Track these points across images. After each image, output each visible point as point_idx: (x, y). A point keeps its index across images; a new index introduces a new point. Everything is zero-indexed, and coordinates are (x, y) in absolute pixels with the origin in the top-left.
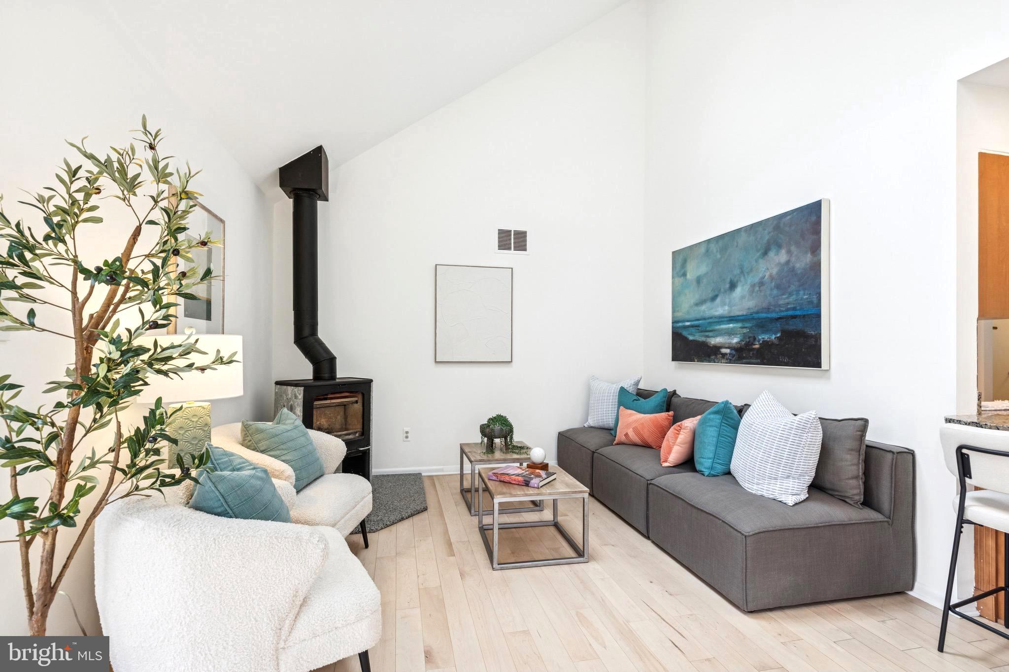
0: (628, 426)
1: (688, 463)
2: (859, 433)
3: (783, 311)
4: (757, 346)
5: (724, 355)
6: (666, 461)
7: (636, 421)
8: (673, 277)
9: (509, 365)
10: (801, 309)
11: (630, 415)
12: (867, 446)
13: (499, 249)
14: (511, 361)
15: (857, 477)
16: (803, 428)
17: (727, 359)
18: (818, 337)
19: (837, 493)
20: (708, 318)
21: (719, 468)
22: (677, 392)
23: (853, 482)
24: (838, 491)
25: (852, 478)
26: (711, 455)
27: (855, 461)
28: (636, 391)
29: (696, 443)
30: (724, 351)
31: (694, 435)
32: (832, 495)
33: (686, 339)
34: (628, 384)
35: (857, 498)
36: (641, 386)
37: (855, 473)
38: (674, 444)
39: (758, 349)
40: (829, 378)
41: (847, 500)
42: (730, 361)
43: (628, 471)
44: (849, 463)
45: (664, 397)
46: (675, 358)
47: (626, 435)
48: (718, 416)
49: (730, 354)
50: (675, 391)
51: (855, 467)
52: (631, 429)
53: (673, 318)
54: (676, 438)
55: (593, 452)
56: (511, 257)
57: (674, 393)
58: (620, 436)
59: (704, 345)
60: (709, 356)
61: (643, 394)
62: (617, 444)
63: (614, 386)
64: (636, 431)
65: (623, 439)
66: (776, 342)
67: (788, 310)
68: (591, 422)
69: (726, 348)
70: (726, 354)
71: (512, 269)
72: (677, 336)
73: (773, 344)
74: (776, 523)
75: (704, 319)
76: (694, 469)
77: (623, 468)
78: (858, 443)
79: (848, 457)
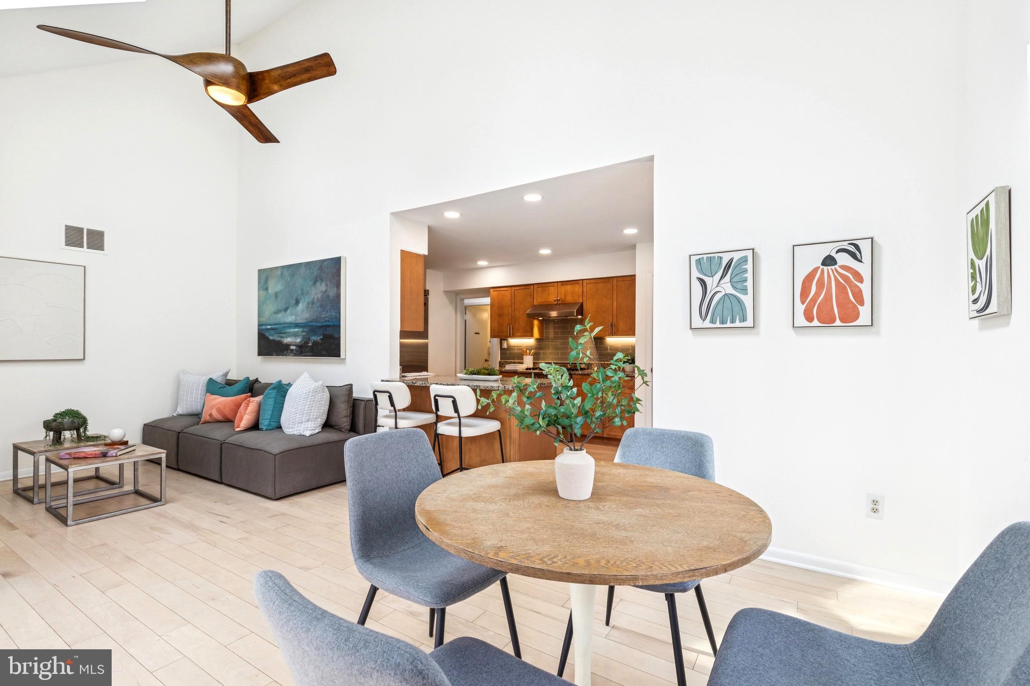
0: (212, 408)
1: (255, 426)
2: (348, 392)
3: (322, 322)
4: (310, 344)
5: (292, 350)
6: (238, 427)
7: (219, 403)
8: (259, 290)
9: (82, 363)
10: (332, 322)
11: (215, 399)
12: (354, 399)
13: (67, 245)
14: (84, 359)
15: (347, 416)
16: (315, 391)
17: (294, 353)
18: (339, 339)
19: (338, 427)
20: (283, 324)
21: (274, 424)
22: (259, 380)
23: (345, 419)
24: (339, 426)
25: (345, 417)
26: (269, 417)
27: (346, 408)
28: (224, 380)
29: (261, 411)
30: (293, 347)
31: (260, 405)
32: (336, 429)
33: (268, 338)
34: (217, 376)
35: (346, 427)
36: (230, 377)
37: (346, 414)
38: (245, 414)
39: (311, 346)
40: (345, 363)
41: (342, 430)
42: (296, 355)
43: (207, 439)
44: (343, 409)
45: (246, 383)
46: (260, 354)
47: (211, 415)
48: (275, 391)
49: (296, 350)
50: (257, 379)
51: (345, 411)
52: (215, 410)
53: (259, 322)
54: (246, 409)
55: (179, 433)
56: (83, 255)
57: (257, 380)
58: (205, 417)
59: (279, 343)
60: (283, 352)
61: (230, 383)
62: (203, 423)
63: (204, 378)
64: (219, 410)
65: (208, 418)
66: (320, 341)
67: (326, 321)
68: (180, 411)
69: (293, 345)
70: (293, 350)
71: (85, 267)
72: (262, 336)
73: (318, 343)
74: (295, 445)
75: (280, 324)
76: (259, 429)
77: (204, 438)
78: (348, 398)
79: (343, 406)
